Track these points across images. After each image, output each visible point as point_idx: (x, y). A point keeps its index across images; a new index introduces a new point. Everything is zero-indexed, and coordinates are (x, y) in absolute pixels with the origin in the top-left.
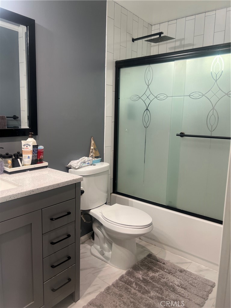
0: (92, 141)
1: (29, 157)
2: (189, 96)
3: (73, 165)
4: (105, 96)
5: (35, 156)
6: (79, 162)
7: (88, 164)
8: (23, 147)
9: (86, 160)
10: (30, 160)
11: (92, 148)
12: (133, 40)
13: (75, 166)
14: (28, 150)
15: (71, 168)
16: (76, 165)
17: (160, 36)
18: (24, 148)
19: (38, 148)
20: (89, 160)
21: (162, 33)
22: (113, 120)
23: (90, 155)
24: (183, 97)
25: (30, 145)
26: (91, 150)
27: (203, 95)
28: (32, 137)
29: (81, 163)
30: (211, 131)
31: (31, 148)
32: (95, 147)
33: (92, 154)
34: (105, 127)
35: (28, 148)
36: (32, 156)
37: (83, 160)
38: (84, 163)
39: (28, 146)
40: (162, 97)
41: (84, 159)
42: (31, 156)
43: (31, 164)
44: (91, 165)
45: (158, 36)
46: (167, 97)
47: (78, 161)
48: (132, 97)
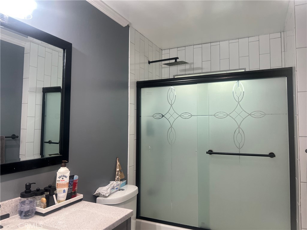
0: (117, 162)
1: (64, 191)
2: (214, 115)
3: (103, 193)
4: (129, 115)
5: (71, 188)
6: (109, 188)
7: (116, 189)
8: (58, 179)
9: (115, 185)
10: (65, 195)
11: (118, 170)
12: (149, 62)
13: (105, 194)
14: (63, 182)
15: (98, 196)
16: (106, 192)
17: (176, 61)
18: (59, 181)
19: (73, 179)
20: (118, 185)
21: (177, 58)
22: (135, 138)
23: (116, 178)
24: (208, 116)
25: (66, 177)
26: (117, 173)
27: (228, 115)
28: (65, 166)
29: (111, 189)
30: (239, 149)
31: (67, 180)
32: (121, 169)
33: (118, 177)
34: (128, 146)
35: (64, 180)
36: (68, 189)
37: (112, 186)
38: (113, 188)
39: (64, 177)
40: (186, 116)
41: (112, 184)
42: (66, 189)
43: (66, 200)
44: (119, 190)
45: (174, 61)
46: (192, 116)
47: (107, 187)
48: (155, 115)
